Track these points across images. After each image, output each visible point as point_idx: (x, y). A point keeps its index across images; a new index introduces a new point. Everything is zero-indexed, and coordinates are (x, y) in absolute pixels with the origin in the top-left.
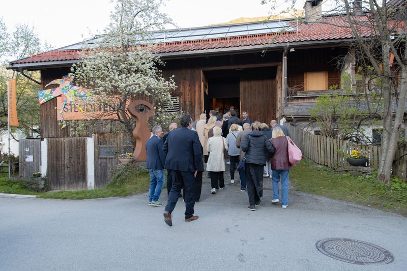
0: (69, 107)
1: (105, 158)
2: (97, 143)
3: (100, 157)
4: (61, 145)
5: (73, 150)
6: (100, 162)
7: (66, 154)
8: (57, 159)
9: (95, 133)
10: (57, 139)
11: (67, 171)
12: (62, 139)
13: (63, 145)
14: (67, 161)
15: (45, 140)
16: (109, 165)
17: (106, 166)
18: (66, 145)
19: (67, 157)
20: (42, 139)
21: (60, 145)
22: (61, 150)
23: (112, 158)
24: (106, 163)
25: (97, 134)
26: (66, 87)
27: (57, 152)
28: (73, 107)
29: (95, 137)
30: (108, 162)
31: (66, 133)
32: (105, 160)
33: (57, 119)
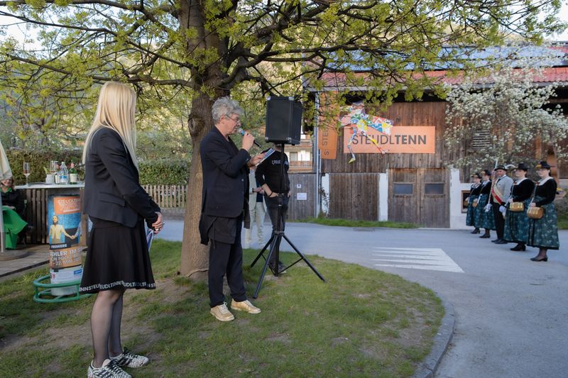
0: (359, 139)
1: (401, 197)
2: (392, 180)
3: (396, 195)
4: (348, 180)
5: (362, 188)
6: (395, 201)
7: (353, 191)
8: (343, 197)
9: (390, 168)
10: (343, 174)
11: (354, 210)
12: (349, 174)
13: (350, 181)
14: (354, 199)
15: (327, 175)
16: (406, 204)
17: (403, 205)
18: (354, 181)
19: (354, 196)
20: (323, 174)
21: (346, 182)
22: (348, 187)
23: (410, 197)
24: (403, 202)
25: (392, 171)
26: (356, 115)
27: (342, 190)
28: (364, 138)
29: (390, 173)
30: (405, 201)
31: (353, 167)
32: (401, 199)
33: (343, 151)
